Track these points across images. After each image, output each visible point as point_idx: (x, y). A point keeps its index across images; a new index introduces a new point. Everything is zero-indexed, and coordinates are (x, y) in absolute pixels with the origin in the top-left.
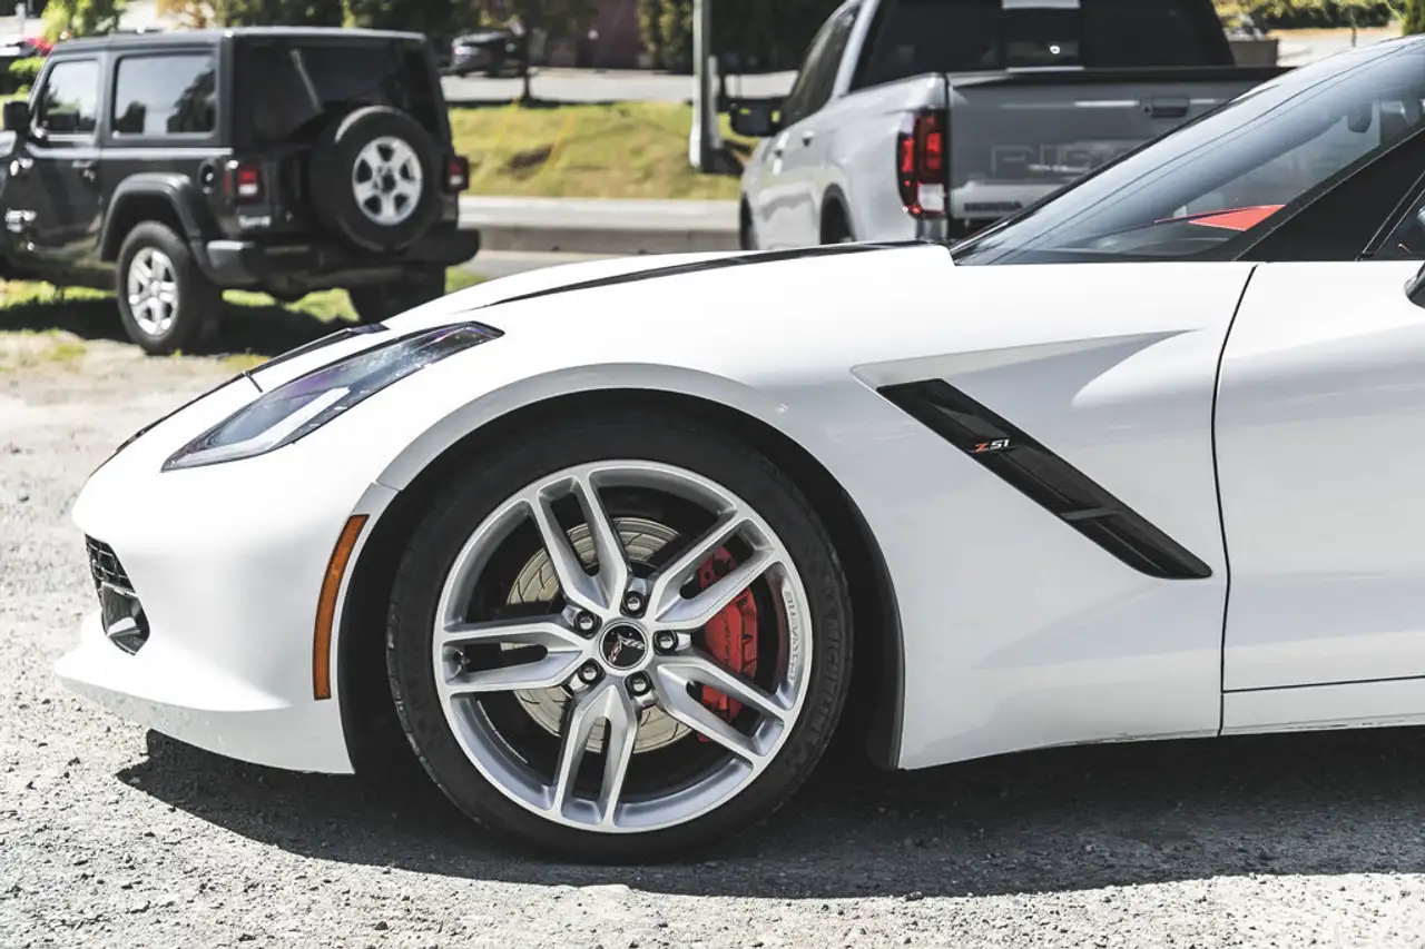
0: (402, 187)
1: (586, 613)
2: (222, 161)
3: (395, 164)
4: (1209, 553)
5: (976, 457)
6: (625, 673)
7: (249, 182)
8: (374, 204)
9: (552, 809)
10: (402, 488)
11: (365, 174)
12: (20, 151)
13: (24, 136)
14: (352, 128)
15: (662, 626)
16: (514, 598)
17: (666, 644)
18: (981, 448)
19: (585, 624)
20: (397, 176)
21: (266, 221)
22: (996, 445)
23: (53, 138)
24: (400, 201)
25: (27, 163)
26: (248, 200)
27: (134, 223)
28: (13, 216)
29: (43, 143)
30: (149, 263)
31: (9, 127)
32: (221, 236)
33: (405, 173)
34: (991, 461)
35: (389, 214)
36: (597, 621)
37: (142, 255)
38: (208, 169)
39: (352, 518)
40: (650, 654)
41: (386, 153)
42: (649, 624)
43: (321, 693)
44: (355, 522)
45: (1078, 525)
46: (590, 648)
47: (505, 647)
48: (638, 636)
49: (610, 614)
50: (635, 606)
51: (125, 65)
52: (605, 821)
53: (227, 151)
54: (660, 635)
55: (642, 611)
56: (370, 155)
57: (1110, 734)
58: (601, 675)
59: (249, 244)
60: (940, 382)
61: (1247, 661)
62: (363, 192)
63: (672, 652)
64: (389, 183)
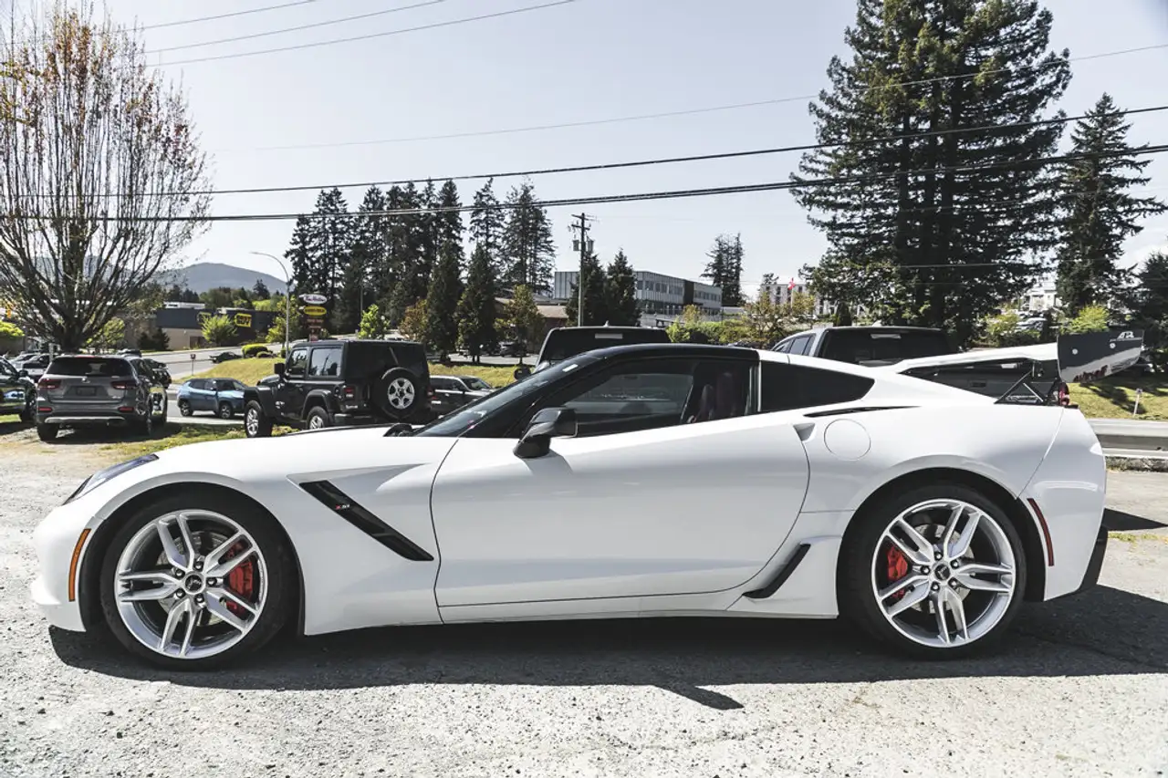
0: (407, 395)
1: (179, 570)
2: (341, 385)
3: (405, 387)
4: (432, 551)
5: (337, 512)
6: (194, 594)
7: (350, 393)
8: (396, 402)
9: (160, 648)
10: (106, 518)
11: (393, 390)
12: (281, 381)
13: (282, 376)
14: (389, 375)
15: (211, 575)
16: (159, 562)
17: (212, 582)
18: (338, 507)
19: (179, 574)
20: (405, 392)
21: (356, 407)
22: (344, 507)
23: (292, 376)
24: (406, 400)
25: (282, 385)
26: (349, 399)
27: (312, 407)
28: (278, 403)
29: (288, 378)
30: (316, 421)
31: (276, 372)
32: (341, 412)
33: (408, 390)
34: (343, 513)
35: (401, 405)
36: (184, 573)
37: (314, 418)
38: (337, 388)
39: (85, 530)
40: (204, 586)
41: (401, 384)
42: (205, 574)
43: (72, 599)
44: (87, 531)
45: (379, 539)
46: (181, 583)
47: (154, 582)
48: (200, 580)
49: (189, 569)
50: (199, 567)
51: (315, 351)
52: (181, 653)
53: (342, 382)
54: (208, 579)
55: (201, 570)
56: (395, 384)
57: (396, 622)
58: (184, 594)
59: (349, 415)
60: (326, 482)
61: (447, 594)
62: (391, 397)
63: (214, 586)
64: (402, 394)
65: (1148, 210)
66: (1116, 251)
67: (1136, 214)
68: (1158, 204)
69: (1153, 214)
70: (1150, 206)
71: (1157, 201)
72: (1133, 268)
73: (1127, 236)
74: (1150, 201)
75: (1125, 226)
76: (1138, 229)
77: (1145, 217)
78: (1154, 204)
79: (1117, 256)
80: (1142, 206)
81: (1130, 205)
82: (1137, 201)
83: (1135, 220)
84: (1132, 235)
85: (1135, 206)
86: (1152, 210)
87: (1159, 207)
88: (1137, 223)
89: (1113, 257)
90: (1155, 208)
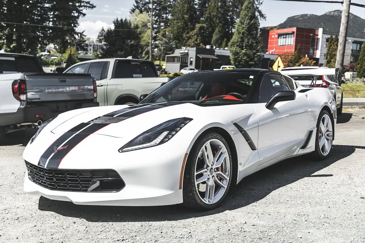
6: (212, 176)
9: (207, 202)
36: (209, 168)
40: (214, 172)
42: (214, 167)
43: (180, 188)
44: (186, 154)
45: (248, 143)
46: (209, 173)
48: (213, 170)
49: (210, 166)
60: (236, 123)
65: (88, 6)
66: (76, 23)
67: (83, 8)
68: (92, 5)
69: (90, 8)
70: (88, 5)
71: (91, 3)
72: (83, 32)
73: (80, 17)
74: (88, 3)
75: (79, 12)
76: (84, 15)
77: (86, 9)
78: (90, 4)
79: (77, 26)
80: (86, 5)
81: (81, 3)
82: (83, 2)
83: (83, 10)
84: (82, 17)
85: (82, 4)
86: (89, 7)
87: (92, 6)
88: (84, 11)
89: (75, 26)
90: (90, 6)
